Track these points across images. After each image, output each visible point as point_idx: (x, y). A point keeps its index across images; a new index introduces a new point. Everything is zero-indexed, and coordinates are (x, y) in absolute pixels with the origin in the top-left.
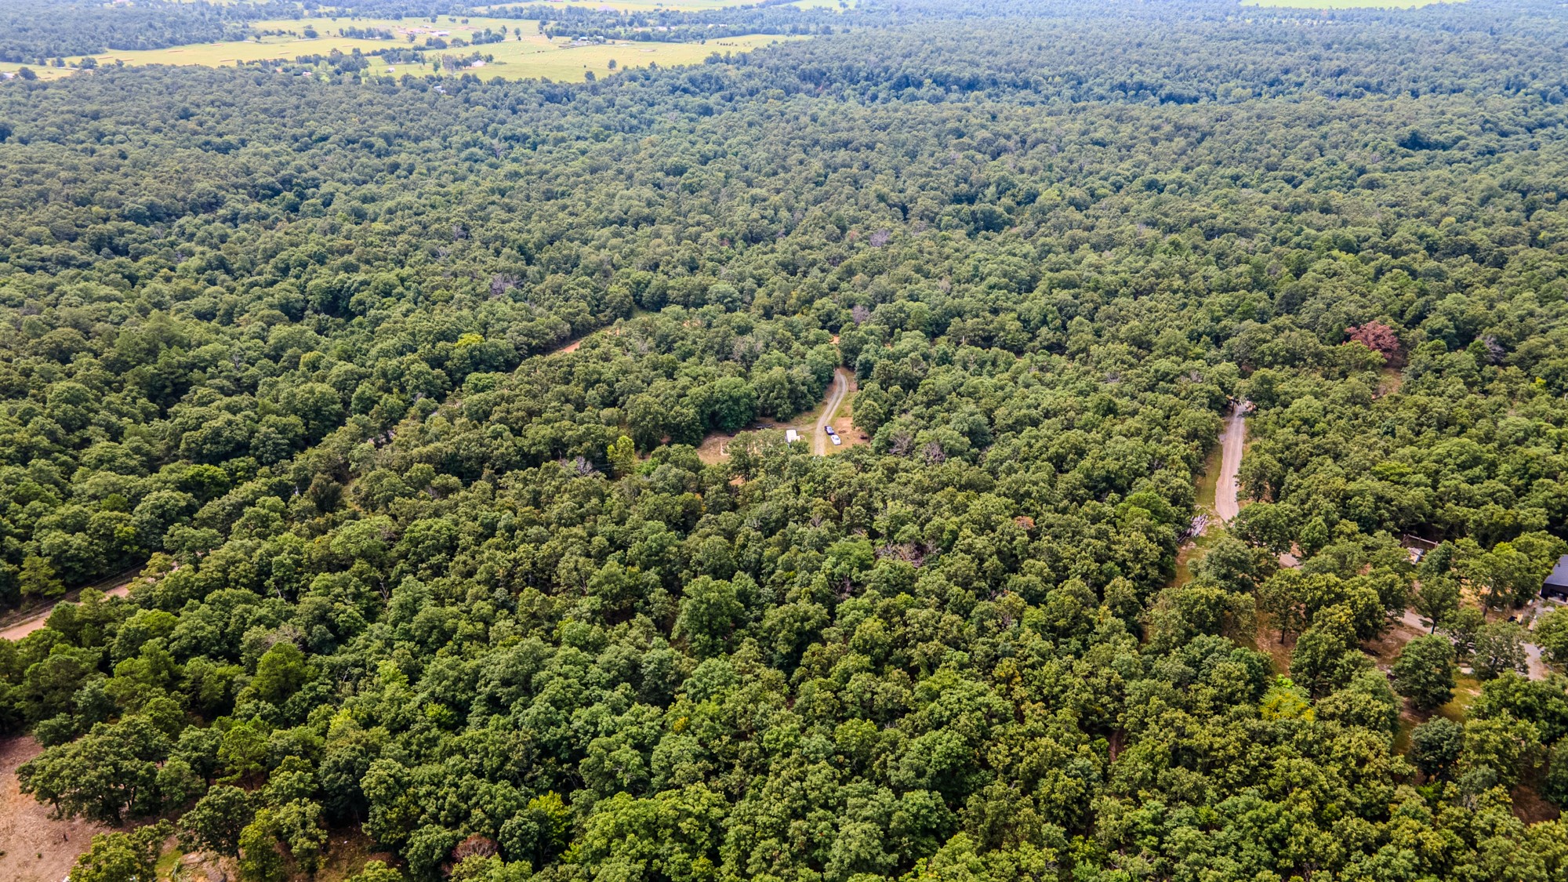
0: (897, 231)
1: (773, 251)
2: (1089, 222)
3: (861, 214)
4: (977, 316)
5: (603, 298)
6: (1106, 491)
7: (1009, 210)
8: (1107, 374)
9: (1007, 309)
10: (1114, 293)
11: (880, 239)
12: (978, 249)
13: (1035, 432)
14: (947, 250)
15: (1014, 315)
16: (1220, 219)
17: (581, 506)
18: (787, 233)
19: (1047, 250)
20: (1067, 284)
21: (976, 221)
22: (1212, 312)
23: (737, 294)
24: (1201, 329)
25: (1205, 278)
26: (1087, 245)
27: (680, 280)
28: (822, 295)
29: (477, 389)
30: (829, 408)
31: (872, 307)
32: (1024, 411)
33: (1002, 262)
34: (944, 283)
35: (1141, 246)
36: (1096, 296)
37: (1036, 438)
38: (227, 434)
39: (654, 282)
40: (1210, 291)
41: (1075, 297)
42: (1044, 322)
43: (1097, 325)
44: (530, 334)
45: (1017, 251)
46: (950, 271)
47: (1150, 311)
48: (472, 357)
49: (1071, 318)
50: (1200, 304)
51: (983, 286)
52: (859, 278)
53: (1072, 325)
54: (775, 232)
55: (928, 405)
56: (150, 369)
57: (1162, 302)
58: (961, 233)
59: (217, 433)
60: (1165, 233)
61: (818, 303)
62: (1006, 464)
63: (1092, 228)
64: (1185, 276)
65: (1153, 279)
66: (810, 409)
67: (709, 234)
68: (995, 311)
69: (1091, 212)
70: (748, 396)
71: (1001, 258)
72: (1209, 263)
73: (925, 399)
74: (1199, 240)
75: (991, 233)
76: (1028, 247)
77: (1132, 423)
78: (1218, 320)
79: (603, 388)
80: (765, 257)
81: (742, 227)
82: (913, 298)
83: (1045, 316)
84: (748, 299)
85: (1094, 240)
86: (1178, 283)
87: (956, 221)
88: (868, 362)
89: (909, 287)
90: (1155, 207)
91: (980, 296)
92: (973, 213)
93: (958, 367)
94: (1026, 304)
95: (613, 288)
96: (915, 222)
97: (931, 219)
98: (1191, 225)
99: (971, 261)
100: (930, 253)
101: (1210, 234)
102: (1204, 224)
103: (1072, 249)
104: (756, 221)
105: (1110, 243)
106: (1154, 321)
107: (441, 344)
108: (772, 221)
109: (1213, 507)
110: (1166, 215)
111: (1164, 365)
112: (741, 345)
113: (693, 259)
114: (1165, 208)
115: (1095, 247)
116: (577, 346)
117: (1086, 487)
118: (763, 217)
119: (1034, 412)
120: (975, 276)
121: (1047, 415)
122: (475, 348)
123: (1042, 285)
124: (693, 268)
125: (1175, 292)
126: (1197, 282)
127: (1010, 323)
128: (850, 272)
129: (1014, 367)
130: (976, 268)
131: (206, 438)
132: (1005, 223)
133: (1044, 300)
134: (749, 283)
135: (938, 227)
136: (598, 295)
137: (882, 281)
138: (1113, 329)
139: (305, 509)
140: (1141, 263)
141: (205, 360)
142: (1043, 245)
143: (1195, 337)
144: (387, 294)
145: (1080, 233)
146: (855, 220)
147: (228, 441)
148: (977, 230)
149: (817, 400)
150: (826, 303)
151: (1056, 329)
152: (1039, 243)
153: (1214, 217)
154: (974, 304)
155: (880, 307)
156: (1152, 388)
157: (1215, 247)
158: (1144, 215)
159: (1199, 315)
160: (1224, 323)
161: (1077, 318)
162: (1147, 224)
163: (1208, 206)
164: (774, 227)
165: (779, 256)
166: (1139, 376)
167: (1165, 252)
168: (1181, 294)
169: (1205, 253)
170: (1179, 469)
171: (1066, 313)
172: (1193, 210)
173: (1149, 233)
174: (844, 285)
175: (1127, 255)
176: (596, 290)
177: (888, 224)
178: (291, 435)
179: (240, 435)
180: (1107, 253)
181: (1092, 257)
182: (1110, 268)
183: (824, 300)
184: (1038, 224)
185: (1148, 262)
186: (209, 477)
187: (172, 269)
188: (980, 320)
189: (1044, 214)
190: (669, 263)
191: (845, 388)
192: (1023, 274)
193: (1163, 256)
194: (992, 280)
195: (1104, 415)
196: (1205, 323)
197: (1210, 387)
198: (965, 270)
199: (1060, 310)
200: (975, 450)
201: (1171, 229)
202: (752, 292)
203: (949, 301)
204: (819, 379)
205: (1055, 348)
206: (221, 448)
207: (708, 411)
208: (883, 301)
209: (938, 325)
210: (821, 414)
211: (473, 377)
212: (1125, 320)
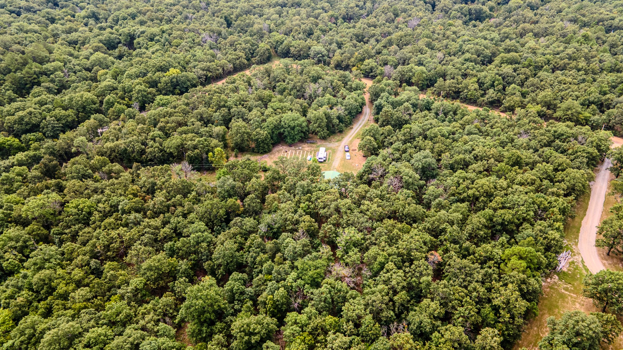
0: (425, 19)
1: (354, 27)
2: (535, 19)
3: (408, 7)
4: (453, 78)
5: (256, 49)
6: (501, 232)
7: (491, 9)
8: (522, 131)
9: (472, 75)
10: (540, 68)
11: (415, 23)
12: (466, 33)
13: (464, 174)
14: (448, 33)
15: (475, 79)
16: (617, 20)
17: (168, 200)
18: (368, 16)
19: (507, 37)
20: (511, 62)
21: (470, 14)
22: (602, 87)
23: (325, 52)
24: (591, 99)
25: (601, 61)
26: (531, 34)
27: (298, 42)
28: (371, 57)
29: (159, 105)
30: (353, 131)
31: (395, 67)
32: (461, 156)
33: (477, 44)
34: (440, 55)
35: (564, 36)
36: (527, 71)
37: (465, 179)
38: (26, 119)
39: (285, 42)
40: (602, 70)
41: (515, 70)
42: (492, 86)
43: (524, 90)
44: (208, 70)
45: (488, 36)
46: (446, 46)
47: (560, 82)
48: (172, 82)
49: (509, 84)
50: (595, 80)
51: (461, 60)
52: (394, 47)
53: (509, 89)
54: (362, 15)
55: (405, 142)
56: (19, 74)
57: (568, 77)
58: (460, 22)
59: (21, 119)
60: (581, 27)
61: (366, 62)
62: (437, 201)
63: (537, 22)
64: (588, 59)
65: (566, 61)
66: (341, 132)
67: (325, 14)
68: (465, 76)
69: (539, 11)
70: (300, 125)
71: (477, 41)
72: (605, 51)
73: (403, 138)
74: (601, 34)
75: (478, 23)
76: (495, 35)
77: (529, 175)
78: (605, 94)
79: (224, 111)
80: (348, 31)
81: (343, 11)
82: (420, 64)
83: (494, 82)
84: (331, 55)
85: (536, 31)
86: (582, 64)
87: (459, 14)
88: (380, 105)
89: (420, 56)
90: (578, 10)
91: (458, 65)
92: (470, 9)
93: (432, 114)
94: (483, 74)
95: (261, 45)
96: (437, 13)
97: (446, 11)
98: (597, 23)
99: (459, 40)
100: (438, 34)
101: (608, 30)
102: (606, 23)
103: (522, 35)
104: (352, 8)
105: (546, 33)
106: (562, 90)
107: (157, 73)
108: (362, 8)
109: (576, 244)
110: (584, 16)
111: (561, 127)
112: (311, 87)
113: (311, 29)
114: (583, 12)
115: (536, 35)
116: (224, 81)
117: (486, 227)
118: (357, 6)
119: (468, 157)
120: (460, 51)
121: (476, 158)
122: (174, 77)
123: (497, 60)
124: (310, 34)
125: (579, 70)
126: (595, 65)
127: (471, 84)
128: (390, 43)
129: (465, 117)
130: (461, 46)
131: (15, 121)
132: (487, 16)
133: (496, 71)
134: (334, 46)
135: (449, 17)
136: (254, 48)
137: (407, 50)
138: (533, 95)
139: (35, 177)
140: (561, 48)
141: (50, 71)
142: (505, 33)
143: (586, 104)
144: (152, 40)
145: (527, 26)
146: (405, 11)
147: (27, 124)
148: (471, 20)
149: (346, 126)
150: (370, 63)
151: (499, 91)
152: (502, 32)
153: (613, 19)
154: (453, 70)
155: (400, 68)
156: (549, 144)
157: (610, 39)
158: (570, 15)
159: (592, 89)
160: (608, 96)
161: (513, 85)
162: (571, 21)
163: (611, 11)
164: (361, 12)
165: (356, 31)
166: (542, 135)
167: (578, 42)
168: (582, 72)
169: (604, 42)
170: (556, 220)
171: (506, 81)
172: (601, 13)
173: (571, 27)
174: (385, 51)
175: (554, 42)
176: (253, 45)
177: (421, 14)
178: (64, 122)
179: (34, 120)
180: (542, 39)
181: (532, 43)
182: (540, 51)
183: (371, 60)
184: (505, 19)
185: (566, 48)
186: (8, 145)
187: (74, 16)
188: (455, 81)
189: (510, 12)
190: (297, 30)
191: (367, 118)
192: (488, 52)
193: (576, 45)
194: (467, 55)
195: (512, 166)
196: (595, 96)
197: (590, 150)
198: (454, 47)
199: (503, 79)
200: (422, 182)
201: (585, 25)
202: (334, 51)
203: (439, 67)
204: (350, 113)
205: (495, 104)
206: (23, 127)
207: (276, 132)
208: (403, 64)
209: (431, 80)
210: (346, 135)
211: (158, 98)
212: (542, 88)
